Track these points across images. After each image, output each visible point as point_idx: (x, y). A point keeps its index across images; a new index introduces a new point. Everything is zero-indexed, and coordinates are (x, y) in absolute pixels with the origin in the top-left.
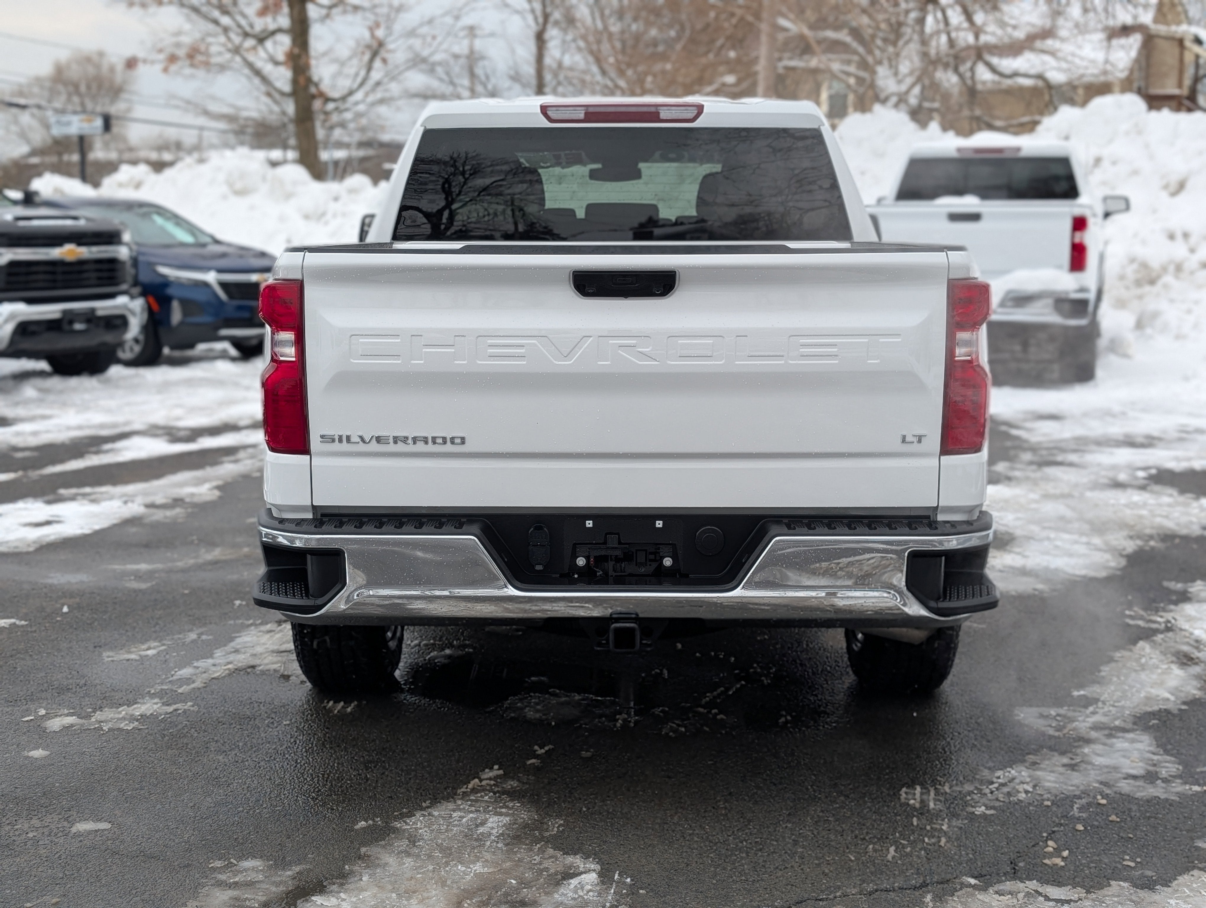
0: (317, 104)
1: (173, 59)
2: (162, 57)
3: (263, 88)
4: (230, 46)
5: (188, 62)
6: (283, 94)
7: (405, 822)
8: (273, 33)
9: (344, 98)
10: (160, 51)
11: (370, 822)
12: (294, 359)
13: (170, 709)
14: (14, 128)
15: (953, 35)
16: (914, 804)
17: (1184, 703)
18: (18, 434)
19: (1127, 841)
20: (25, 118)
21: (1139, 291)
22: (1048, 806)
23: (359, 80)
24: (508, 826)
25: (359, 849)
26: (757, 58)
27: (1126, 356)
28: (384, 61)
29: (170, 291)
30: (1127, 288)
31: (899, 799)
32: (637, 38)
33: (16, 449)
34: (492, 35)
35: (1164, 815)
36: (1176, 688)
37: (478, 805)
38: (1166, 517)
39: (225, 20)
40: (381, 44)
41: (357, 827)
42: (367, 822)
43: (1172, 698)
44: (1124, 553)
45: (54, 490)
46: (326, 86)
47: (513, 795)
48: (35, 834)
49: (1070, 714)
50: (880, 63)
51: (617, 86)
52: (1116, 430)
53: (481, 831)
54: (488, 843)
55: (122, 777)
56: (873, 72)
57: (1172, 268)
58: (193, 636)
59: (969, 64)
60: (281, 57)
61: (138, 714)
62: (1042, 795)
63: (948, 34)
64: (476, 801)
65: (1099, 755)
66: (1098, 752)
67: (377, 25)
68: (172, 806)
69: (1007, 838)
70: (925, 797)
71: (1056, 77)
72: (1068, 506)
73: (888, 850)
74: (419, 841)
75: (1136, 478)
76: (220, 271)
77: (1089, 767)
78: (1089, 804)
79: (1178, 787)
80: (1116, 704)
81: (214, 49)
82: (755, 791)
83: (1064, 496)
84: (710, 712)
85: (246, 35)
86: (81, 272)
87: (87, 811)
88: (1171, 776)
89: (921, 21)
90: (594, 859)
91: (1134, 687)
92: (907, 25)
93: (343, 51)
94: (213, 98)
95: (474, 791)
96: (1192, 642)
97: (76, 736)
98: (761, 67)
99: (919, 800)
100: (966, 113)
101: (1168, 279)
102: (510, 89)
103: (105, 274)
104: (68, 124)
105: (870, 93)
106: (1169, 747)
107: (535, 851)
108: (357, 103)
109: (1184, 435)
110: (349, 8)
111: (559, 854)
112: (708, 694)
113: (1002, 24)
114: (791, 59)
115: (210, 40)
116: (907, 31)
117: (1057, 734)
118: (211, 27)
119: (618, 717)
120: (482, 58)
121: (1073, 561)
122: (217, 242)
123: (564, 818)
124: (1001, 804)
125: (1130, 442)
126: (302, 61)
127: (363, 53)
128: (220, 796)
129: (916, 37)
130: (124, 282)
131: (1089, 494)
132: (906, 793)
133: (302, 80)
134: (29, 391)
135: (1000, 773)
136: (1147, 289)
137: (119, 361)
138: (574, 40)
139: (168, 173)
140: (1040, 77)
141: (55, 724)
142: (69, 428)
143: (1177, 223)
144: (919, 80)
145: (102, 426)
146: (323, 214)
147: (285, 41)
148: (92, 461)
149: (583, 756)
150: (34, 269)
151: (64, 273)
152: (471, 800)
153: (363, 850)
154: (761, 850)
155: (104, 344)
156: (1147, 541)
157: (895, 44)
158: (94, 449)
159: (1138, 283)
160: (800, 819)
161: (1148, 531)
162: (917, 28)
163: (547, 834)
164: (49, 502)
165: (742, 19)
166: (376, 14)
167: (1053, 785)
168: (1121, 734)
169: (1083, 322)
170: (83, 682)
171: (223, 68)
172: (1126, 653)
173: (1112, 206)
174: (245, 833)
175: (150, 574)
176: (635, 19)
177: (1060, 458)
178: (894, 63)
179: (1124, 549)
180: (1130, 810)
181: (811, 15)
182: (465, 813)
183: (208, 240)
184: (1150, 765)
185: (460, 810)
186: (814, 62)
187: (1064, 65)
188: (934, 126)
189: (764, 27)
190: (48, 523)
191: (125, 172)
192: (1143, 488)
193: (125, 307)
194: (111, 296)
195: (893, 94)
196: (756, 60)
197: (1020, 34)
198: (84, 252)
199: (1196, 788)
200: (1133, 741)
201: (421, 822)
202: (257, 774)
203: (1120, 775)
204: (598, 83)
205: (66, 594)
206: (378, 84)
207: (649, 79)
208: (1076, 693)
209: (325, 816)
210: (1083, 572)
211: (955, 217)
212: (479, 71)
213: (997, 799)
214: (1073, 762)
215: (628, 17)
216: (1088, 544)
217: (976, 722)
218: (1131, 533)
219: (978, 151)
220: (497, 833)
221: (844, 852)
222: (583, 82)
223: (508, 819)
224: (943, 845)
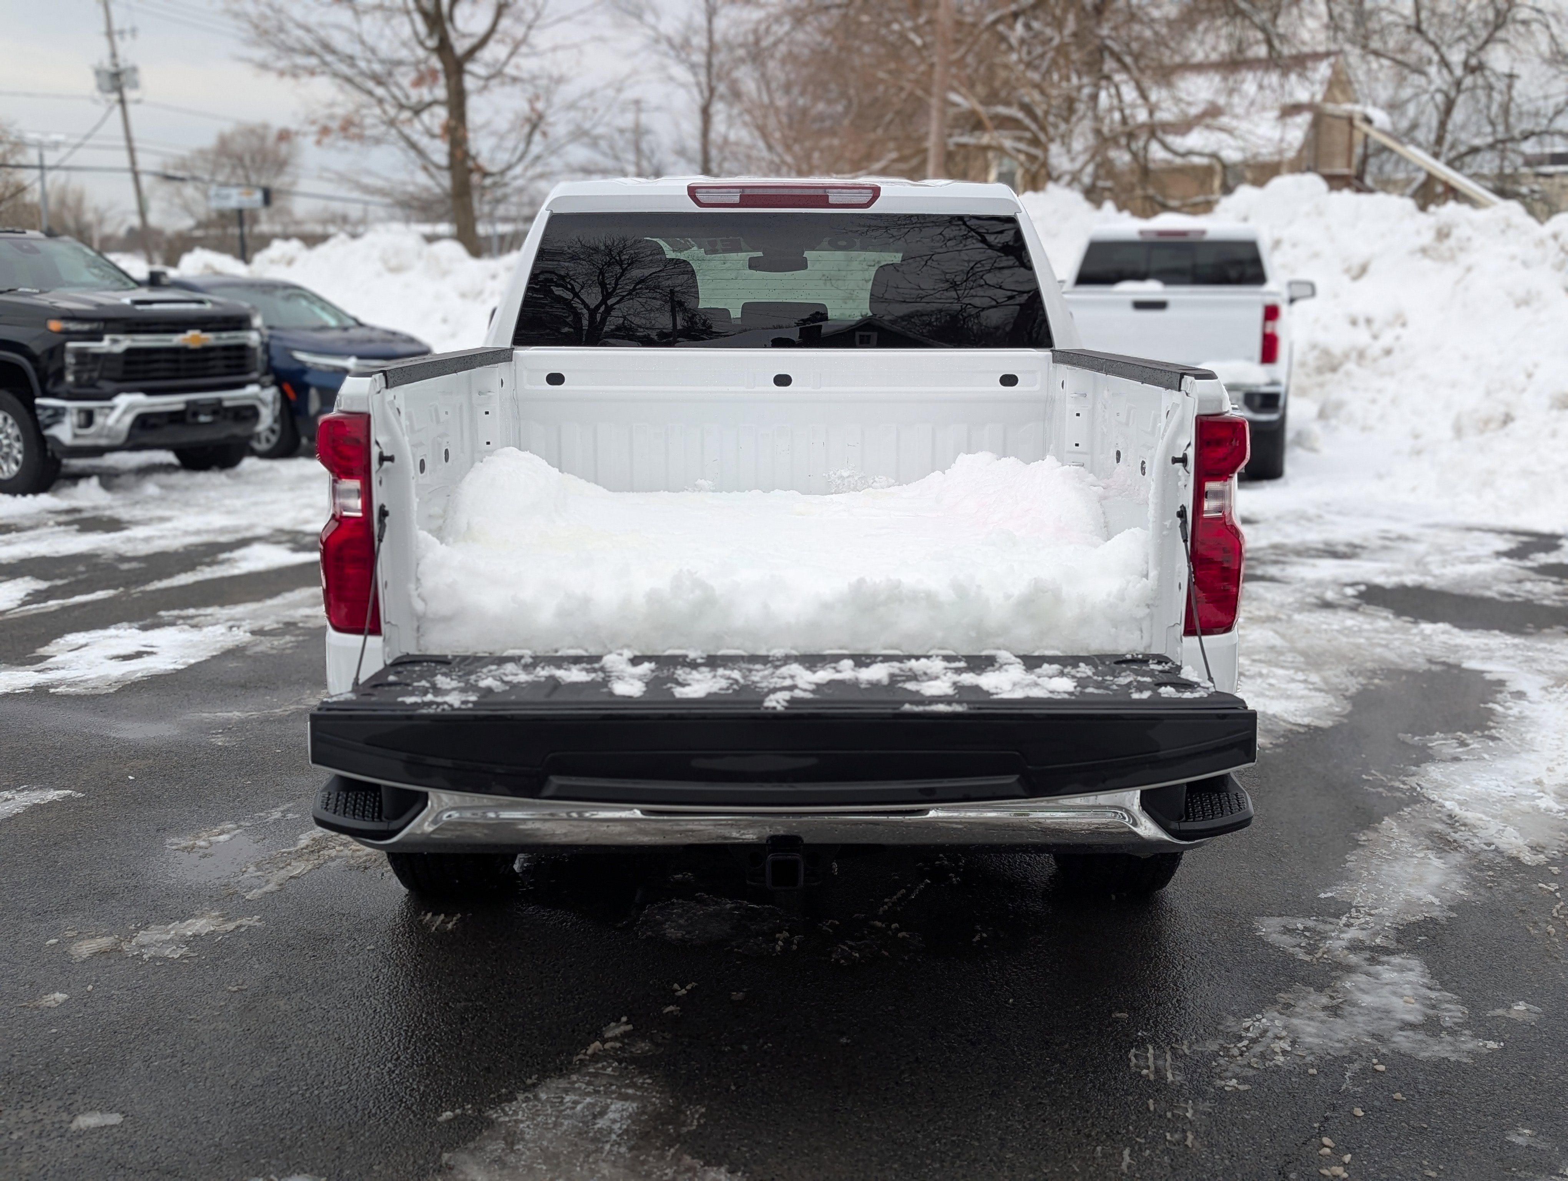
0: (475, 178)
1: (325, 131)
2: (314, 128)
3: (419, 162)
4: (385, 118)
5: (342, 135)
6: (439, 167)
7: (503, 1110)
8: (430, 105)
9: (502, 173)
10: (313, 122)
11: (458, 1111)
12: (360, 514)
13: (231, 926)
14: (177, 201)
15: (1128, 112)
16: (1147, 1075)
17: (1451, 908)
18: (129, 540)
19: (1421, 1133)
20: (189, 191)
21: (1320, 379)
22: (1313, 1075)
23: (518, 154)
24: (634, 1118)
25: (440, 1156)
26: (927, 134)
27: (1313, 450)
28: (544, 134)
29: (308, 378)
30: (1308, 375)
31: (1128, 1066)
32: (804, 112)
33: (123, 559)
34: (658, 109)
35: (1459, 1088)
36: (1439, 886)
37: (597, 1082)
38: (1386, 646)
39: (380, 91)
40: (541, 117)
41: (440, 1119)
42: (453, 1111)
43: (1437, 902)
44: (1348, 694)
45: (153, 612)
46: (483, 160)
47: (643, 1064)
48: (21, 1134)
49: (1321, 927)
50: (1052, 140)
51: (783, 162)
52: (1314, 536)
53: (599, 1126)
54: (607, 1147)
55: (152, 1037)
56: (1046, 150)
57: (1354, 355)
58: (276, 815)
59: (1141, 143)
60: (437, 130)
61: (190, 933)
62: (1304, 1057)
63: (1122, 110)
64: (595, 1075)
65: (1362, 991)
66: (1362, 986)
67: (537, 97)
68: (208, 1084)
69: (1270, 1131)
70: (1160, 1063)
71: (1232, 155)
72: (1276, 632)
73: (1121, 1154)
74: (518, 1143)
75: (1346, 596)
76: (360, 357)
77: (1355, 1010)
78: (1363, 1070)
79: (1469, 1043)
80: (1373, 912)
81: (369, 121)
82: (948, 1055)
83: (1270, 619)
84: (889, 927)
85: (401, 107)
86: (208, 360)
87: (96, 1094)
88: (1456, 1024)
89: (1094, 98)
90: (744, 1173)
91: (1390, 886)
92: (1079, 100)
93: (502, 123)
94: (368, 172)
95: (595, 1058)
96: (1445, 818)
97: (107, 970)
98: (931, 143)
99: (1152, 1068)
100: (1139, 192)
101: (1350, 366)
102: (675, 164)
103: (233, 362)
104: (227, 197)
105: (1043, 172)
106: (1447, 977)
107: (668, 1159)
108: (515, 178)
109: (1388, 543)
110: (507, 80)
111: (698, 1163)
112: (886, 900)
113: (1178, 101)
114: (962, 135)
115: (364, 111)
116: (1081, 107)
117: (1308, 958)
118: (364, 98)
119: (778, 935)
120: (648, 132)
121: (1292, 705)
122: (360, 325)
123: (706, 1102)
124: (1255, 1072)
125: (1331, 552)
126: (460, 133)
127: (522, 126)
128: (272, 1067)
129: (1090, 114)
130: (255, 370)
131: (1297, 617)
132: (1136, 1056)
133: (459, 154)
134: (151, 488)
135: (1247, 1023)
136: (1328, 376)
137: (253, 453)
138: (740, 114)
139: (322, 249)
140: (1214, 156)
141: (85, 948)
142: (186, 533)
143: (1359, 309)
144: (1093, 157)
145: (222, 530)
146: (480, 293)
147: (441, 114)
148: (206, 573)
149: (733, 998)
150: (155, 357)
151: (188, 361)
152: (589, 1074)
153: (446, 1156)
154: (958, 1156)
155: (234, 437)
156: (1371, 678)
157: (1067, 120)
158: (207, 560)
159: (1320, 371)
160: (1006, 1103)
161: (1369, 665)
162: (1091, 104)
163: (684, 1130)
164: (144, 628)
165: (911, 94)
166: (536, 87)
167: (1317, 1041)
168: (1385, 958)
169: (1273, 417)
170: (134, 883)
171: (378, 141)
172: (1372, 835)
173: (1297, 291)
174: (295, 1129)
175: (242, 724)
176: (803, 93)
177: (1259, 572)
178: (1067, 140)
179: (1347, 690)
180: (1415, 1079)
181: (981, 89)
182: (580, 1095)
183: (351, 323)
184: (1428, 1006)
185: (575, 1090)
186: (985, 139)
187: (1241, 143)
188: (1109, 206)
189: (934, 102)
190: (139, 655)
191: (278, 248)
192: (1354, 609)
193: (256, 397)
194: (241, 385)
195: (1066, 173)
196: (925, 137)
197: (1194, 111)
198: (209, 338)
199: (1492, 1045)
200: (1402, 969)
201: (524, 1111)
202: (324, 1030)
203: (1394, 1023)
204: (763, 159)
205: (139, 752)
206: (538, 158)
207: (816, 155)
208: (1322, 896)
209: (401, 1101)
210: (1306, 721)
211: (1140, 305)
212: (644, 146)
213: (1249, 1065)
214: (1335, 1002)
215: (796, 91)
216: (1305, 681)
217: (1210, 941)
218: (1352, 668)
219: (1161, 233)
220: (620, 1128)
221: (1065, 1158)
222: (749, 157)
223: (635, 1105)
224: (1190, 1145)
